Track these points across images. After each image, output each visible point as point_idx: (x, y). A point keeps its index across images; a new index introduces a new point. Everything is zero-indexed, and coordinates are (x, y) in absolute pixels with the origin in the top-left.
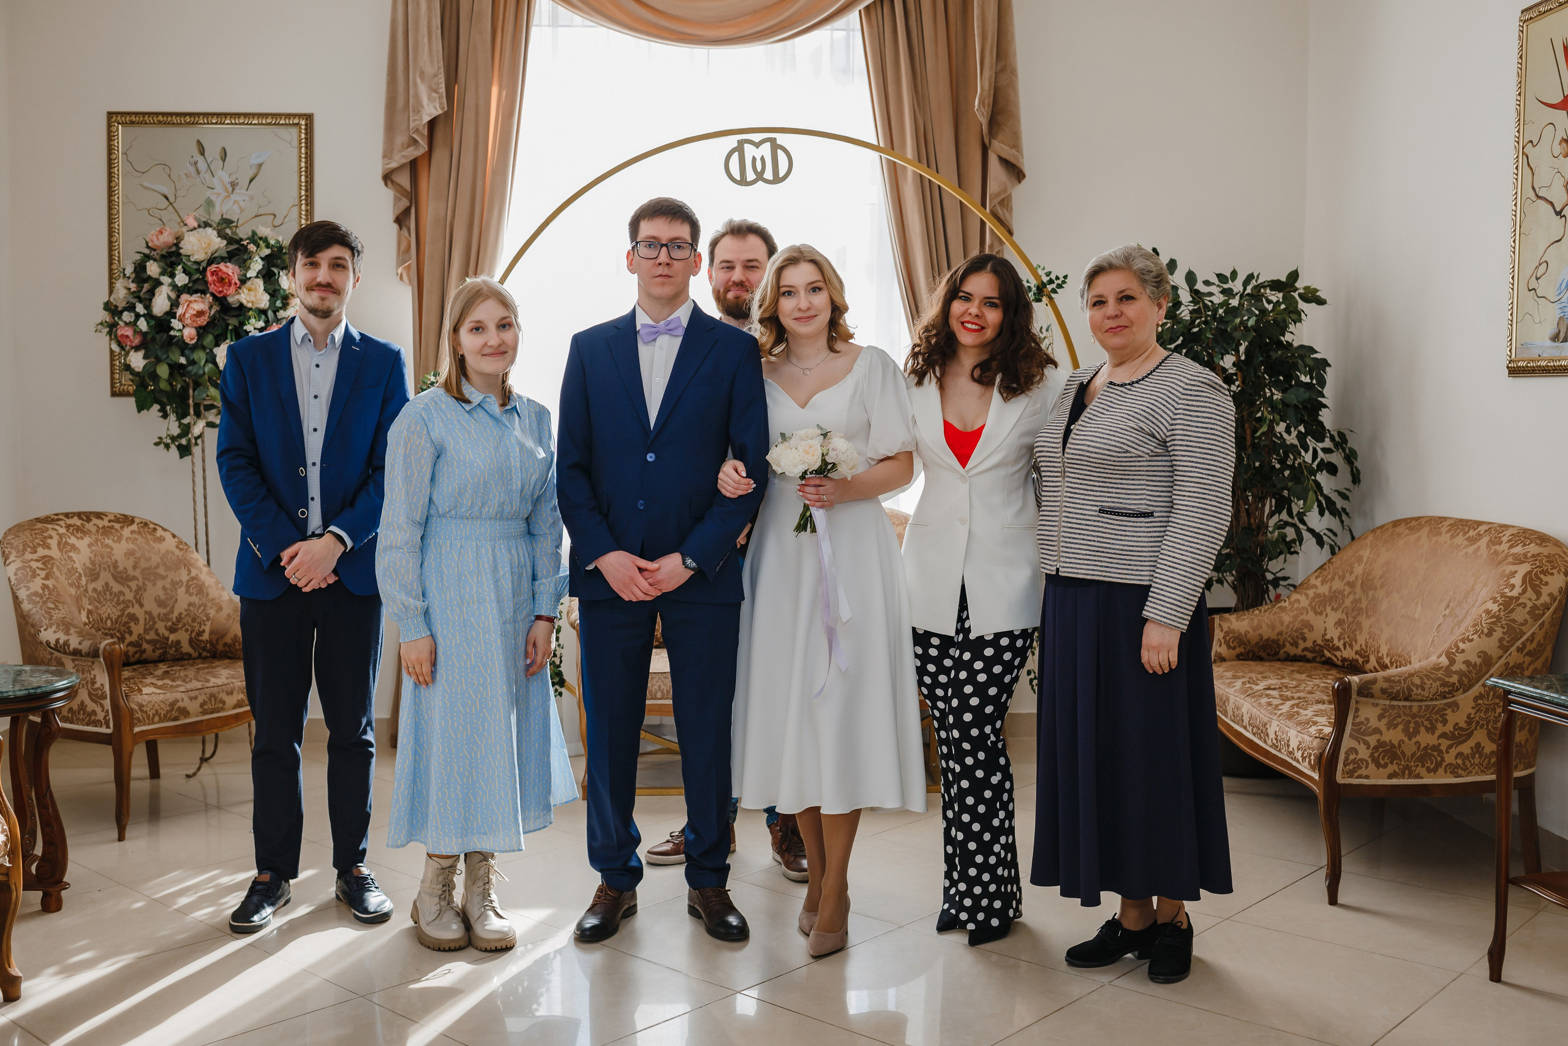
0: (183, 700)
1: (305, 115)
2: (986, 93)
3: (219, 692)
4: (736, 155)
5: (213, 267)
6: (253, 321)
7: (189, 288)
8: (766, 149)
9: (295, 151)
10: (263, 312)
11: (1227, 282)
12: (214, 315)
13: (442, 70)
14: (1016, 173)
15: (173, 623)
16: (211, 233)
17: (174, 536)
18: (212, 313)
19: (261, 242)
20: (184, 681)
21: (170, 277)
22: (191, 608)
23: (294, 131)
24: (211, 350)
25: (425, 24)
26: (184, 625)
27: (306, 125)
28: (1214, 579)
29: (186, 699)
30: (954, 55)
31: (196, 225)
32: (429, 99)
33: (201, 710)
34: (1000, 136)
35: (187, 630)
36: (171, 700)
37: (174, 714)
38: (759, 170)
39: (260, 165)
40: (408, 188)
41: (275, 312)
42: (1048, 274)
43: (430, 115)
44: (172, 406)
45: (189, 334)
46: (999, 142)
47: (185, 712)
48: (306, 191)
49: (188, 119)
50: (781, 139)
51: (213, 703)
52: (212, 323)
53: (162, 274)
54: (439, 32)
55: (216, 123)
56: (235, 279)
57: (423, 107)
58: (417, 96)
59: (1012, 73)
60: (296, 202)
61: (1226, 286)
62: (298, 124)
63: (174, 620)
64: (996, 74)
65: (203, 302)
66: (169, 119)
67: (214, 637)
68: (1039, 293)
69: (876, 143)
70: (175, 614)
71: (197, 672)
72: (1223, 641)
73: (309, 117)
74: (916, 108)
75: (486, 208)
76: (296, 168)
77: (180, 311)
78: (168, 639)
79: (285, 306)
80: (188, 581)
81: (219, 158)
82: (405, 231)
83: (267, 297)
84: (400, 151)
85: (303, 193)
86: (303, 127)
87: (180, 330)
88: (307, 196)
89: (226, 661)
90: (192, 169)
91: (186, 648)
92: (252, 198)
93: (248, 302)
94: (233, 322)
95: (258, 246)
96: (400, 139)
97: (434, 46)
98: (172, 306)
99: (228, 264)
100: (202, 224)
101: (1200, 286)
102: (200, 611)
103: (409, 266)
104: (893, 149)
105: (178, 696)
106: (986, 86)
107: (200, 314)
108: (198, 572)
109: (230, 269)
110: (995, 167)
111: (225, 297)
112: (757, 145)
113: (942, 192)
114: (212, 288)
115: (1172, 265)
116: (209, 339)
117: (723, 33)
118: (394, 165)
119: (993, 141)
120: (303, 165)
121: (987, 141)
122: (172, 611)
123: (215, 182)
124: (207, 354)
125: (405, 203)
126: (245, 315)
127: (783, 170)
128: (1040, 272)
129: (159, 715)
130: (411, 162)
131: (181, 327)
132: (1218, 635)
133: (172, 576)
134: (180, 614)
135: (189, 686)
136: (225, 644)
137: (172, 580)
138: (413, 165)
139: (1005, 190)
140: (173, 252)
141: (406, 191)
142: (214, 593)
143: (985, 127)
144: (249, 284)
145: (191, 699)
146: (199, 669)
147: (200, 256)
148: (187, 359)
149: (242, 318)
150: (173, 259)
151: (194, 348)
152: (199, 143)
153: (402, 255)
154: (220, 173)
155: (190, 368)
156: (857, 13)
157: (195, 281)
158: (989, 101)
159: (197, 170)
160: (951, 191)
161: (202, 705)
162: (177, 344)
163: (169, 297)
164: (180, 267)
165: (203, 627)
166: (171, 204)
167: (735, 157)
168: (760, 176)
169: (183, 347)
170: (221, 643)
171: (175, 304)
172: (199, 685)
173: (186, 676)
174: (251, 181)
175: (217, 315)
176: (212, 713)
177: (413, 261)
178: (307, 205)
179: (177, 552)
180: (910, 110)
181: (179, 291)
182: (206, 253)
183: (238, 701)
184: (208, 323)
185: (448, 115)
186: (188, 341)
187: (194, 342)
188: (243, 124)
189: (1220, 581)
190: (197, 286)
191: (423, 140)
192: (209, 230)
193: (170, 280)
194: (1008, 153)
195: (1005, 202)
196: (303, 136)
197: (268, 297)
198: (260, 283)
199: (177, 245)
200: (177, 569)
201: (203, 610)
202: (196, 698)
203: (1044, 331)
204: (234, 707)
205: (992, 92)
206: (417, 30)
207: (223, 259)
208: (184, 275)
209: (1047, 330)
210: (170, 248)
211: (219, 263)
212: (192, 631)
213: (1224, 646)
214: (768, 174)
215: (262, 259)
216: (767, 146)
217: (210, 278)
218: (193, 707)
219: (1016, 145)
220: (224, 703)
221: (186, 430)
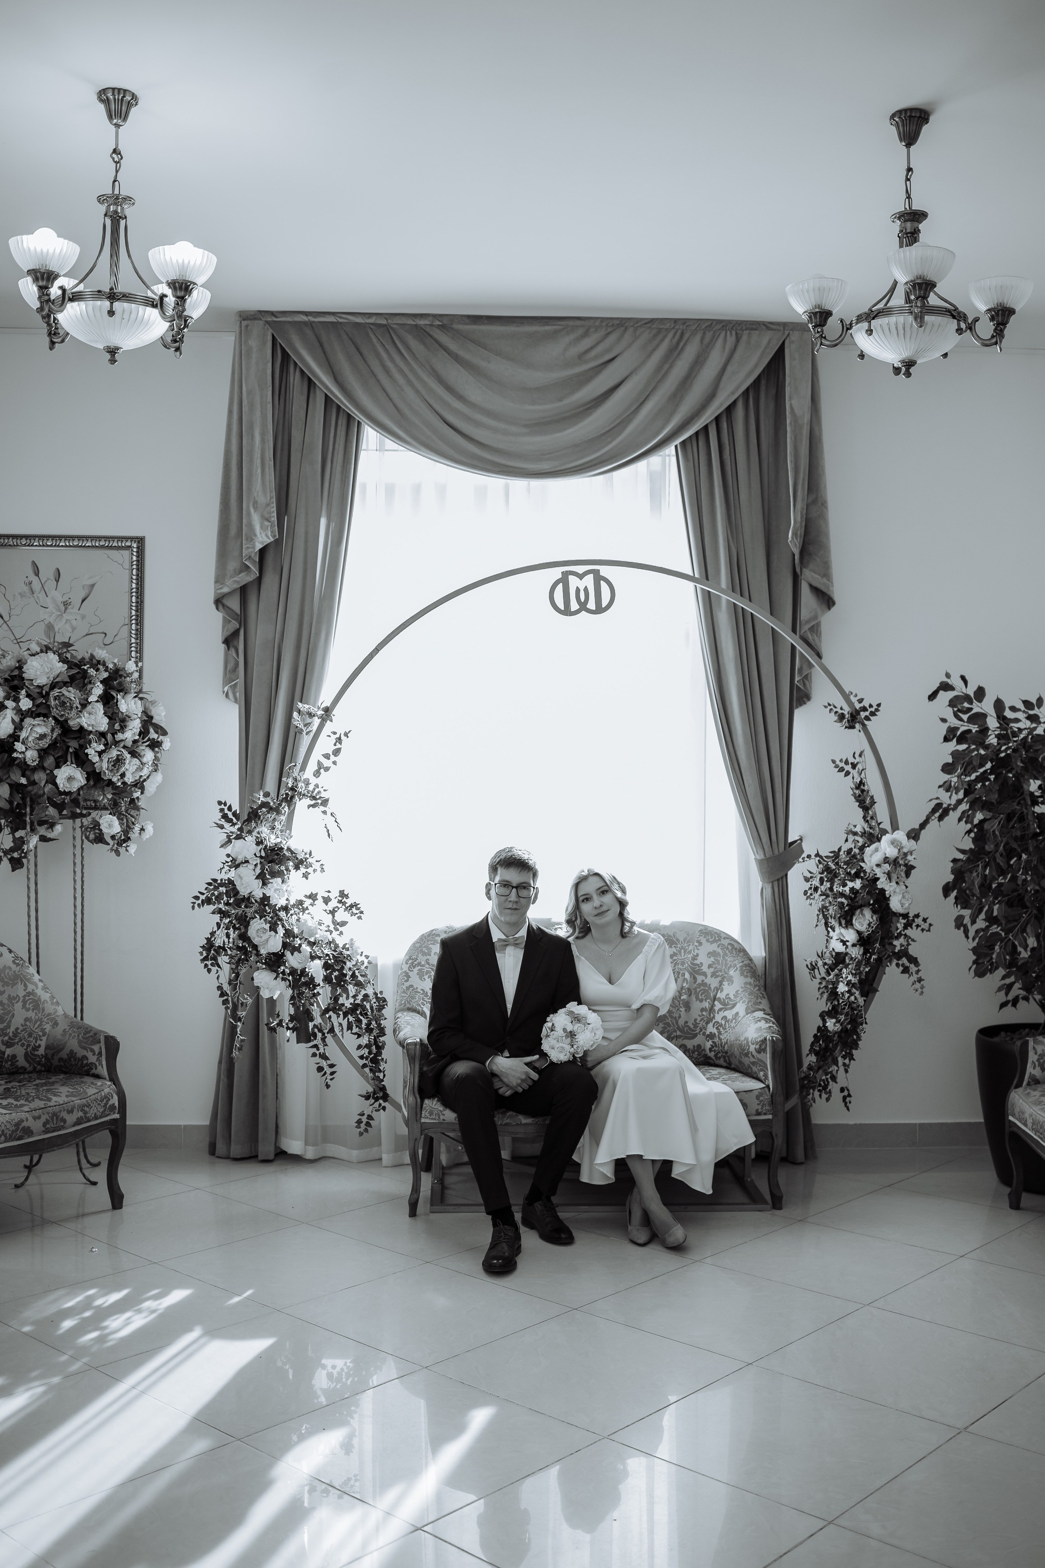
0: (27, 1120)
1: (137, 538)
2: (798, 525)
3: (60, 1111)
4: (560, 586)
5: (55, 692)
6: (94, 745)
7: (32, 712)
8: (589, 581)
9: (127, 572)
10: (103, 735)
11: (1033, 709)
12: (56, 738)
13: (274, 500)
14: (827, 600)
15: (10, 1038)
16: (53, 657)
17: (10, 951)
18: (54, 736)
19: (101, 667)
20: (27, 1100)
21: (14, 701)
22: (28, 1023)
23: (126, 553)
24: (52, 771)
25: (259, 456)
26: (21, 1040)
27: (138, 548)
28: (1020, 996)
29: (30, 1119)
30: (766, 488)
31: (38, 650)
32: (261, 527)
33: (43, 1129)
34: (811, 566)
35: (23, 1045)
36: (16, 1121)
37: (19, 1133)
38: (583, 600)
39: (93, 586)
40: (238, 611)
41: (113, 735)
42: (861, 701)
43: (262, 543)
44: (7, 821)
45: (31, 756)
46: (811, 570)
47: (28, 1132)
48: (137, 611)
49: (24, 541)
50: (604, 571)
51: (55, 1122)
52: (53, 745)
53: (7, 698)
54: (272, 463)
55: (51, 546)
56: (77, 703)
57: (255, 535)
58: (250, 526)
59: (822, 504)
60: (127, 621)
61: (1031, 712)
62: (130, 547)
63: (11, 1034)
64: (807, 506)
65: (46, 726)
66: (6, 541)
67: (50, 1052)
68: (853, 720)
69: (691, 574)
70: (12, 1029)
71: (38, 1090)
72: (1037, 1063)
73: (141, 541)
74: (730, 538)
75: (313, 632)
76: (127, 589)
77: (23, 735)
78: (4, 1053)
79: (123, 729)
80: (24, 996)
81: (53, 578)
82: (232, 652)
83: (106, 720)
84: (232, 577)
85: (134, 613)
86: (135, 550)
87: (23, 753)
88: (137, 616)
89: (62, 1076)
90: (26, 589)
91: (22, 1062)
92: (83, 617)
93: (89, 725)
94: (73, 744)
95: (97, 670)
96: (232, 565)
97: (267, 477)
98: (15, 729)
99: (70, 689)
100: (44, 649)
101: (1009, 714)
102: (36, 1026)
103: (235, 685)
104: (707, 579)
105: (23, 1115)
106: (799, 519)
107: (42, 737)
108: (35, 988)
109: (72, 694)
110: (807, 597)
111: (66, 721)
112: (581, 576)
113: (754, 617)
114: (54, 712)
115: (980, 693)
116: (50, 761)
117: (545, 466)
118: (226, 590)
119: (804, 570)
120: (134, 586)
121: (798, 570)
122: (8, 1026)
123: (48, 602)
124: (47, 774)
125: (235, 625)
126: (85, 738)
127: (605, 601)
128: (854, 700)
129: (5, 1136)
130: (241, 587)
131: (24, 749)
132: (1032, 1057)
133: (9, 991)
134: (17, 1029)
135: (33, 1105)
136: (61, 1059)
137: (9, 995)
138: (243, 590)
139: (816, 617)
140: (15, 676)
141: (236, 614)
142: (49, 1008)
143: (797, 557)
144: (89, 707)
145: (35, 1118)
146: (37, 1085)
147: (42, 680)
148: (28, 780)
149: (82, 741)
150: (16, 682)
151: (34, 769)
152: (34, 564)
153: (230, 673)
154: (53, 593)
155: (30, 788)
156: (673, 448)
157: (38, 706)
158: (801, 532)
159: (32, 590)
160: (763, 617)
161: (44, 1125)
162: (18, 765)
163: (13, 721)
164: (23, 692)
165: (39, 1042)
166: (6, 622)
167: (560, 587)
168: (583, 607)
169: (24, 768)
170: (56, 1058)
171: (18, 727)
172: (41, 1104)
173: (28, 1094)
174: (83, 601)
175: (59, 739)
176: (54, 1131)
177: (240, 680)
178: (137, 624)
179: (13, 967)
180: (724, 540)
181: (23, 715)
182: (48, 678)
183: (78, 1119)
184: (49, 745)
185: (278, 542)
186: (29, 762)
187: (35, 764)
188: (77, 546)
189: (1026, 999)
190: (40, 711)
191: (255, 567)
192: (51, 655)
193: (14, 704)
194: (819, 582)
195: (815, 629)
196: (135, 558)
197: (108, 720)
198: (100, 707)
199: (20, 668)
200: (14, 984)
201: (39, 1026)
202: (39, 1117)
203: (857, 756)
204: (74, 1126)
205: (804, 524)
206: (251, 461)
207: (65, 684)
208: (27, 699)
209: (860, 756)
210: (12, 671)
211: (60, 688)
212: (28, 1045)
213: (1038, 1069)
214: (592, 605)
215: (101, 682)
216: (590, 578)
217: (53, 703)
218: (37, 1126)
219: (826, 574)
220: (64, 1121)
221: (19, 844)
